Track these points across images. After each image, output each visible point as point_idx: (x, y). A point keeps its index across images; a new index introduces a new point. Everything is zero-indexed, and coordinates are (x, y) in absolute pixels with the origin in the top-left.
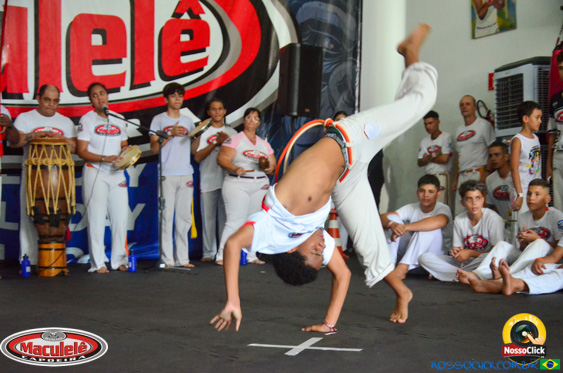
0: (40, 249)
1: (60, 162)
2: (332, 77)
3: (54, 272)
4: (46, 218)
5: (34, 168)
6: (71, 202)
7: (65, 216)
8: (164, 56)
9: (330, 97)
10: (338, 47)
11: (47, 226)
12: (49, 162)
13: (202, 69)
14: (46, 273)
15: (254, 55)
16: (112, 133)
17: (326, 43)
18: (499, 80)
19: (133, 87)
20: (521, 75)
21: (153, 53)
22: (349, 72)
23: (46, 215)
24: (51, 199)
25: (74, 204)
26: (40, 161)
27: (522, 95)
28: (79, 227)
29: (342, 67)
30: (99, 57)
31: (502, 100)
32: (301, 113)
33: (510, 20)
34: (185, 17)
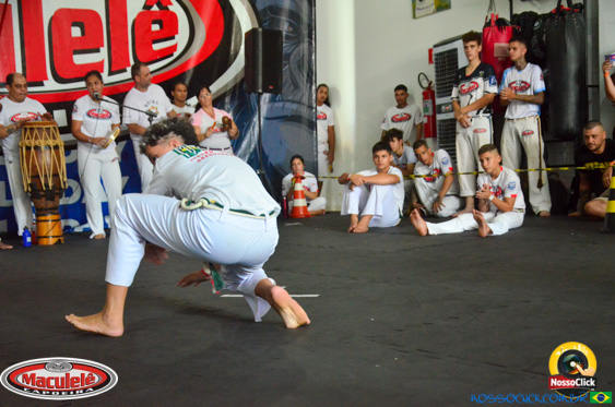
0: (38, 221)
1: (51, 143)
2: (292, 57)
3: (52, 241)
4: (42, 193)
6: (63, 177)
7: (60, 191)
8: (137, 45)
9: (291, 74)
10: (296, 29)
11: (43, 199)
12: (42, 143)
13: (172, 55)
14: (44, 242)
15: (218, 40)
16: (103, 117)
17: (285, 27)
19: (111, 73)
20: (455, 50)
21: (127, 43)
22: (306, 52)
23: (42, 190)
24: (46, 176)
25: (65, 179)
27: (457, 63)
29: (301, 46)
30: (78, 48)
31: (440, 72)
32: (266, 90)
33: (444, 1)
34: (156, 8)
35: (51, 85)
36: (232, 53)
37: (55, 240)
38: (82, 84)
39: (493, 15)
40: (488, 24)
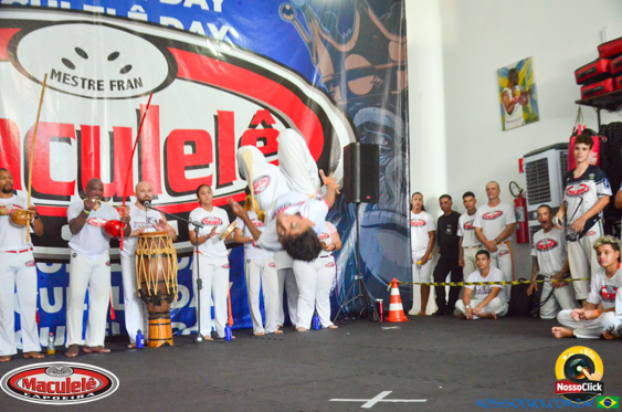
2: (387, 169)
3: (159, 343)
9: (387, 186)
10: (391, 143)
11: (152, 304)
17: (381, 141)
18: (528, 164)
19: (218, 186)
20: (546, 159)
21: (234, 159)
22: (400, 164)
25: (175, 285)
26: (151, 251)
28: (181, 305)
29: (395, 159)
30: (189, 164)
31: (531, 180)
32: (363, 200)
33: (533, 114)
34: (260, 127)
35: (165, 198)
36: (331, 165)
37: (163, 342)
38: (194, 197)
39: (580, 126)
40: (574, 134)
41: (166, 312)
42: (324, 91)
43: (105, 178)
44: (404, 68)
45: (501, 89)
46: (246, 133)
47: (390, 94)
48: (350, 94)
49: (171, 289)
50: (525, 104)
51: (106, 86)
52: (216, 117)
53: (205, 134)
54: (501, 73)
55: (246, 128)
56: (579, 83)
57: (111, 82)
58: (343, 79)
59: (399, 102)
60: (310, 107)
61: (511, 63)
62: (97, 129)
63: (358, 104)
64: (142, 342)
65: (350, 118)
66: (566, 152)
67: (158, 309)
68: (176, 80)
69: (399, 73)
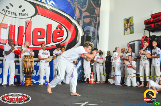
0: (25, 80)
1: (30, 60)
3: (28, 85)
5: (24, 61)
7: (30, 72)
8: (53, 37)
10: (94, 36)
12: (27, 60)
13: (62, 40)
15: (74, 38)
17: (91, 35)
18: (130, 44)
19: (46, 44)
20: (135, 44)
21: (51, 37)
22: (96, 42)
23: (26, 72)
24: (27, 68)
25: (33, 69)
28: (34, 75)
29: (95, 40)
33: (132, 31)
34: (59, 29)
36: (77, 41)
37: (29, 85)
39: (144, 35)
40: (143, 38)
41: (30, 77)
42: (77, 21)
43: (16, 39)
44: (99, 16)
45: (124, 24)
46: (55, 30)
47: (95, 23)
48: (84, 22)
49: (32, 71)
50: (130, 29)
51: (18, 14)
52: (47, 25)
53: (44, 30)
54: (125, 20)
55: (55, 29)
56: (145, 24)
57: (19, 14)
58: (82, 18)
59: (97, 25)
60: (73, 25)
61: (128, 17)
62: (15, 26)
63: (86, 25)
64: (23, 84)
65: (83, 29)
66: (140, 42)
67: (28, 75)
68: (37, 15)
69: (98, 17)
